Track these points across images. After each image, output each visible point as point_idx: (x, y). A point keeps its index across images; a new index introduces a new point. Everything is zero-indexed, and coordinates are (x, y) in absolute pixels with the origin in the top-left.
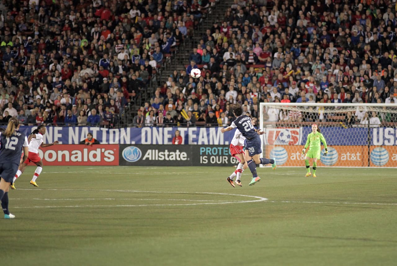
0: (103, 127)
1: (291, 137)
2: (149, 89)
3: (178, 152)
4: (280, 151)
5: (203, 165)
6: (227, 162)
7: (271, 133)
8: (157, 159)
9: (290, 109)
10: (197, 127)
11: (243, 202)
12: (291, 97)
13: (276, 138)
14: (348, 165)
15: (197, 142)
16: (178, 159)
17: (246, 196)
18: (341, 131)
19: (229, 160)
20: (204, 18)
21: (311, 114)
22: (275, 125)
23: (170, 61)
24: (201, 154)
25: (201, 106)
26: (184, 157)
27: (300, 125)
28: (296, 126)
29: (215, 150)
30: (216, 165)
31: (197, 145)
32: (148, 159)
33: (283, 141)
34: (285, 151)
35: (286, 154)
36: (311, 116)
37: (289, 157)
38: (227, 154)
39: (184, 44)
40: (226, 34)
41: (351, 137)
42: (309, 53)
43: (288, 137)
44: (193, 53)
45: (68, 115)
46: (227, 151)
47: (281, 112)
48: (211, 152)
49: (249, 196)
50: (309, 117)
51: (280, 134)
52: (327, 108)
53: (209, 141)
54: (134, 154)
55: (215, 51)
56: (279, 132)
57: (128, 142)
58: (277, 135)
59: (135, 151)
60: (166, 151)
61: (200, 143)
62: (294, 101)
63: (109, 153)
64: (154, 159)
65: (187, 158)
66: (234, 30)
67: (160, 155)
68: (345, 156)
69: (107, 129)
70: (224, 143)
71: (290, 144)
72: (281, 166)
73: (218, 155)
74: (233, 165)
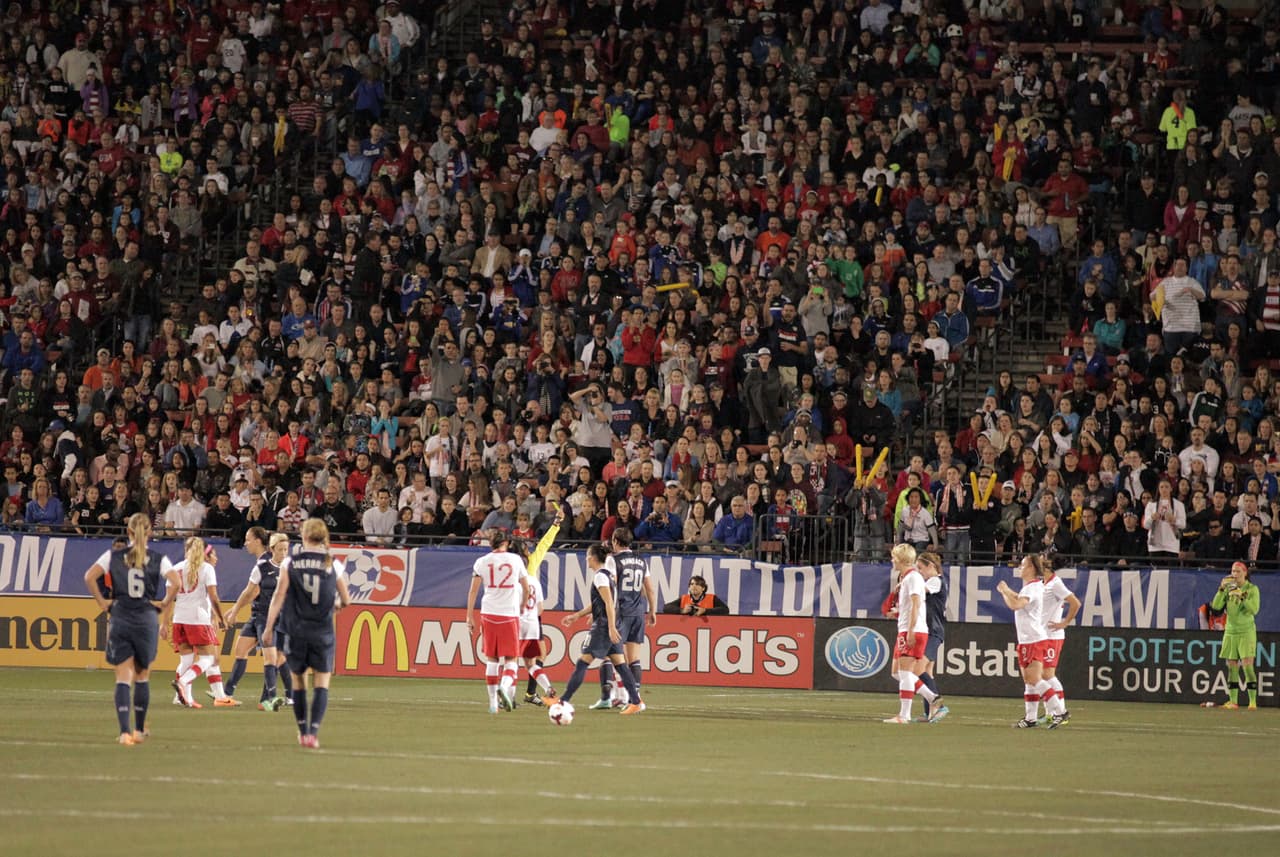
0: (764, 559)
2: (917, 433)
5: (1097, 696)
6: (1179, 690)
11: (1241, 829)
16: (1014, 673)
17: (1253, 808)
19: (1186, 683)
23: (992, 342)
24: (1091, 658)
29: (1138, 648)
30: (1141, 696)
38: (1181, 662)
46: (1180, 652)
48: (1126, 652)
49: (1263, 810)
53: (1117, 617)
54: (864, 652)
57: (844, 612)
59: (868, 642)
60: (973, 644)
61: (1087, 622)
63: (782, 647)
67: (952, 659)
69: (776, 567)
70: (1171, 621)
73: (1149, 663)
74: (1198, 700)
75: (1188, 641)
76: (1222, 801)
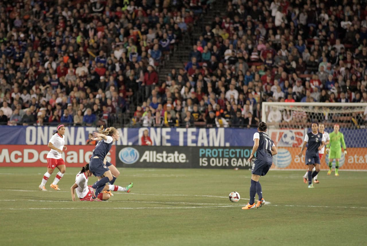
1: (295, 139)
3: (176, 154)
4: (284, 153)
5: (202, 167)
6: (227, 165)
7: (274, 134)
8: (155, 161)
9: (294, 109)
10: (197, 128)
12: (295, 97)
13: (279, 140)
14: (355, 168)
15: (197, 144)
16: (177, 161)
18: (348, 132)
19: (230, 163)
20: (204, 14)
21: (316, 114)
22: (278, 126)
23: (168, 59)
24: (200, 155)
25: (200, 106)
26: (183, 159)
27: (304, 126)
28: (300, 127)
29: (215, 153)
30: (216, 167)
31: (197, 147)
32: (145, 160)
33: (287, 143)
34: (288, 153)
35: (290, 157)
36: (316, 117)
37: (293, 160)
39: (183, 41)
40: (228, 30)
41: (358, 139)
42: (314, 50)
43: (292, 138)
44: (193, 51)
45: (64, 115)
46: (227, 153)
47: (284, 113)
48: (211, 154)
50: (314, 117)
51: (283, 135)
52: (331, 108)
53: (209, 143)
54: (131, 155)
55: (215, 48)
56: (283, 133)
57: (125, 143)
58: (280, 136)
59: (132, 153)
60: (164, 152)
61: (199, 144)
62: (298, 100)
64: (151, 161)
65: (186, 160)
66: (235, 25)
67: (158, 157)
68: (353, 159)
70: (225, 144)
71: (294, 146)
72: (285, 169)
73: (218, 157)
74: (233, 168)
75: (230, 149)
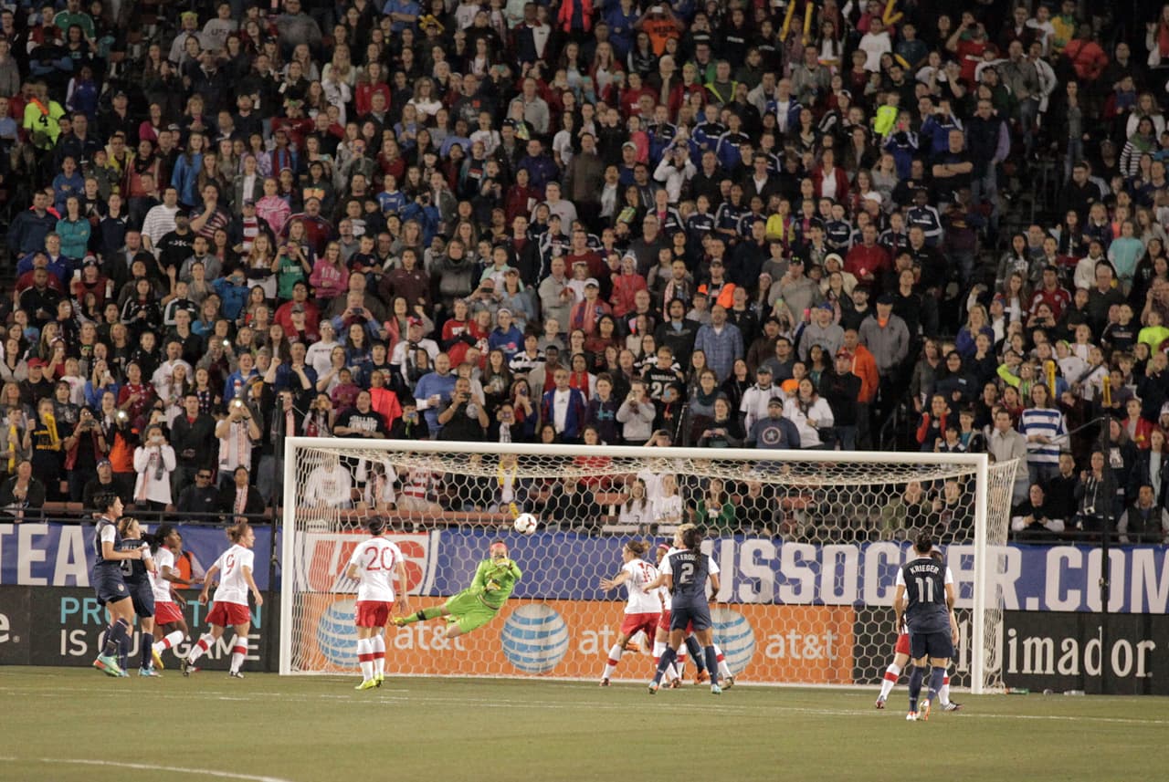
5: (69, 661)
7: (323, 550)
10: (50, 522)
13: (340, 569)
15: (51, 579)
17: (231, 775)
21: (471, 483)
22: (339, 523)
24: (63, 621)
27: (430, 522)
28: (416, 525)
31: (50, 586)
36: (470, 490)
49: (242, 776)
52: (524, 460)
56: (353, 545)
58: (346, 557)
61: (59, 581)
65: (11, 637)
76: (199, 767)
